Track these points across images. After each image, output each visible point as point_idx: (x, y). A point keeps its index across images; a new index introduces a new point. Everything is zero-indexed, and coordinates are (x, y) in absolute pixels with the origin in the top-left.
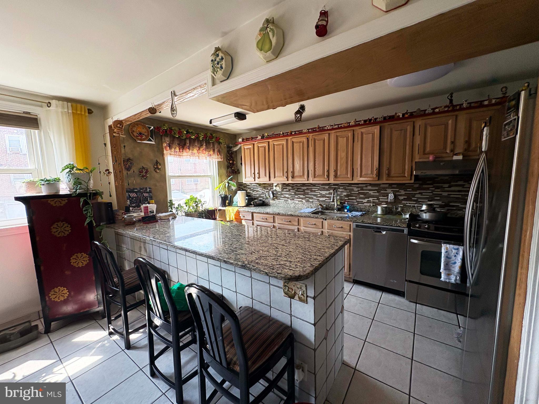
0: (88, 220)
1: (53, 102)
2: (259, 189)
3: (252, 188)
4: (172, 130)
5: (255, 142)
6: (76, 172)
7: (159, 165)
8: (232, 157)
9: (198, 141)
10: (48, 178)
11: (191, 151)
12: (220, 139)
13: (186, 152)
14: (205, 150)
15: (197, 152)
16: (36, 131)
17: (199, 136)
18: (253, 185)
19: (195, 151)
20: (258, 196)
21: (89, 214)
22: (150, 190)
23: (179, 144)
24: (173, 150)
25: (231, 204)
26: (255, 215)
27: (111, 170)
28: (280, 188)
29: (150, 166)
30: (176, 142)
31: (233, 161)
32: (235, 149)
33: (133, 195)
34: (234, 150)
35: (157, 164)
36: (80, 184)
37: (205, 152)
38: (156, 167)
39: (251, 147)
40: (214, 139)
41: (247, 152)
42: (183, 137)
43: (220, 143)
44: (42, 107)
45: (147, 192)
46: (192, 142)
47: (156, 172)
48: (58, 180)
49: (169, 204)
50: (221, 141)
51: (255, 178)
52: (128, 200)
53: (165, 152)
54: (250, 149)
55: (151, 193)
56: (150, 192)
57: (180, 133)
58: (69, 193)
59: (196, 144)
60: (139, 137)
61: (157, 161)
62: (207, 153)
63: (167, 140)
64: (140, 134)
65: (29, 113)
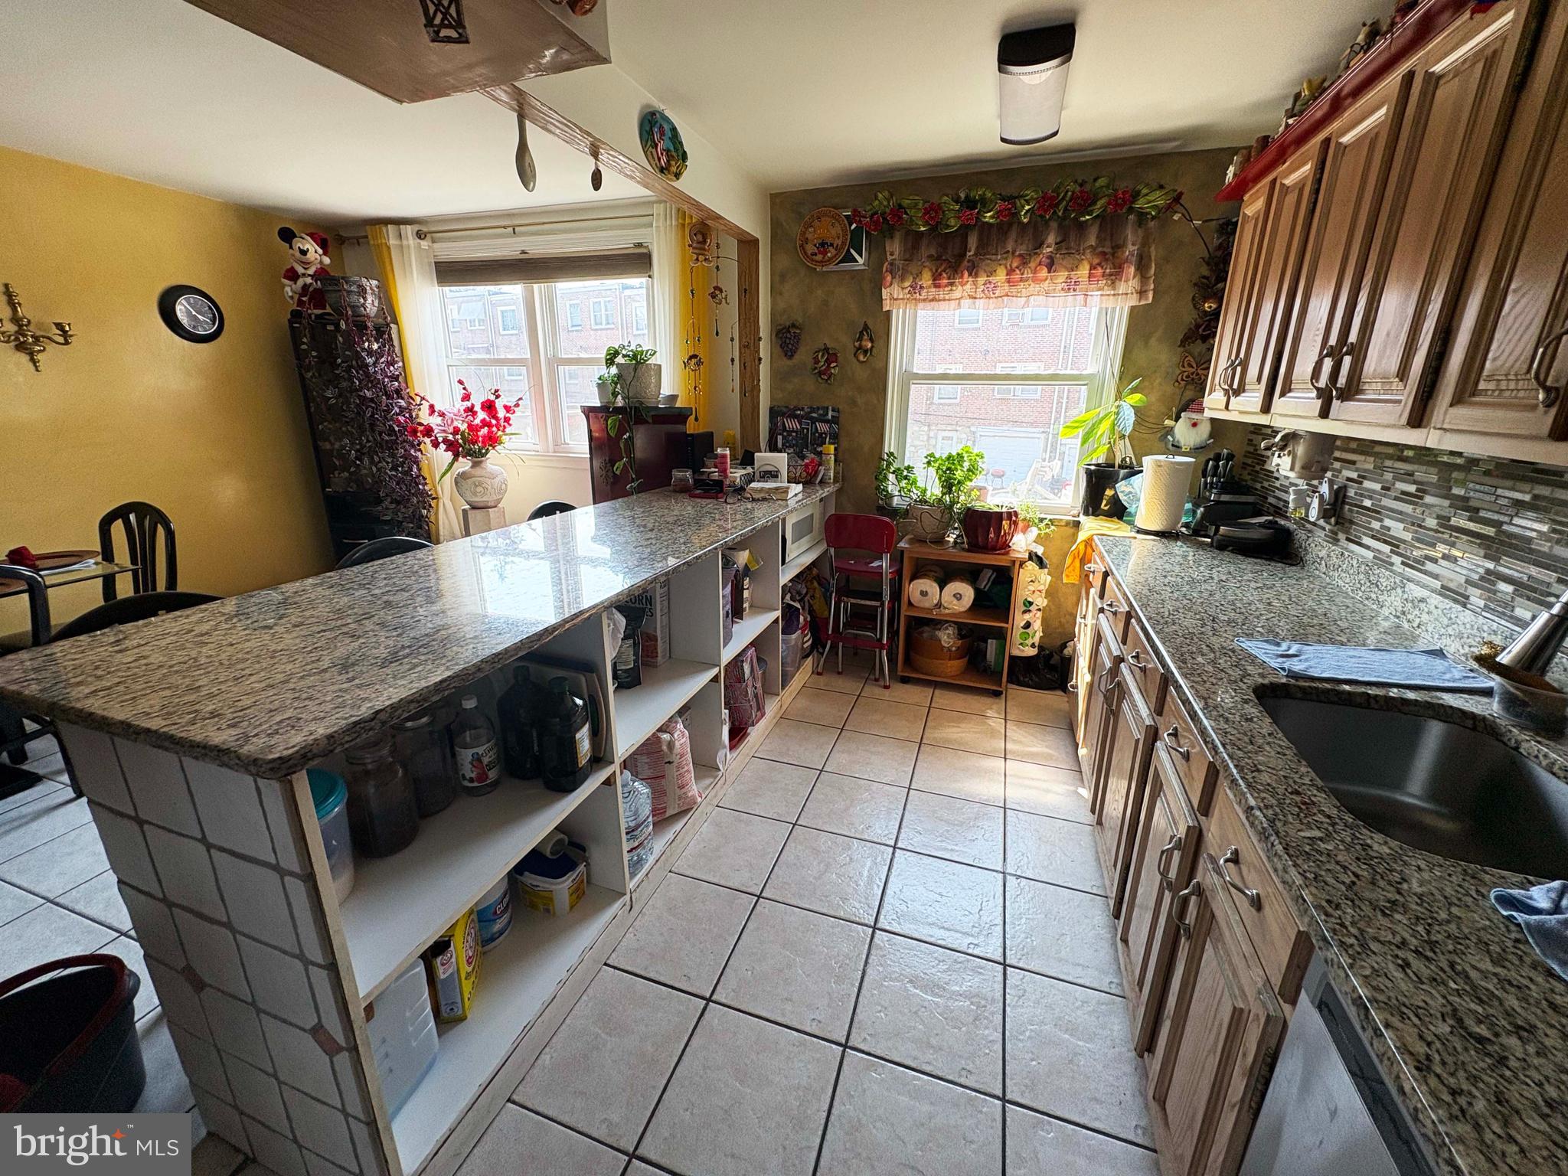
4: (901, 208)
5: (1284, 162)
7: (866, 337)
9: (1014, 232)
11: (982, 279)
12: (1138, 194)
13: (961, 284)
14: (1053, 267)
15: (1008, 277)
17: (1015, 206)
19: (1001, 275)
22: (835, 414)
23: (937, 259)
24: (911, 283)
29: (843, 341)
30: (927, 250)
33: (792, 424)
35: (863, 335)
37: (1050, 274)
38: (858, 344)
42: (948, 227)
43: (1141, 217)
45: (827, 421)
46: (993, 241)
47: (859, 360)
49: (883, 465)
50: (1144, 203)
53: (888, 293)
55: (836, 423)
56: (835, 420)
57: (933, 211)
59: (1010, 246)
60: (819, 257)
61: (866, 325)
62: (1062, 275)
63: (895, 248)
64: (823, 244)
65: (640, 245)
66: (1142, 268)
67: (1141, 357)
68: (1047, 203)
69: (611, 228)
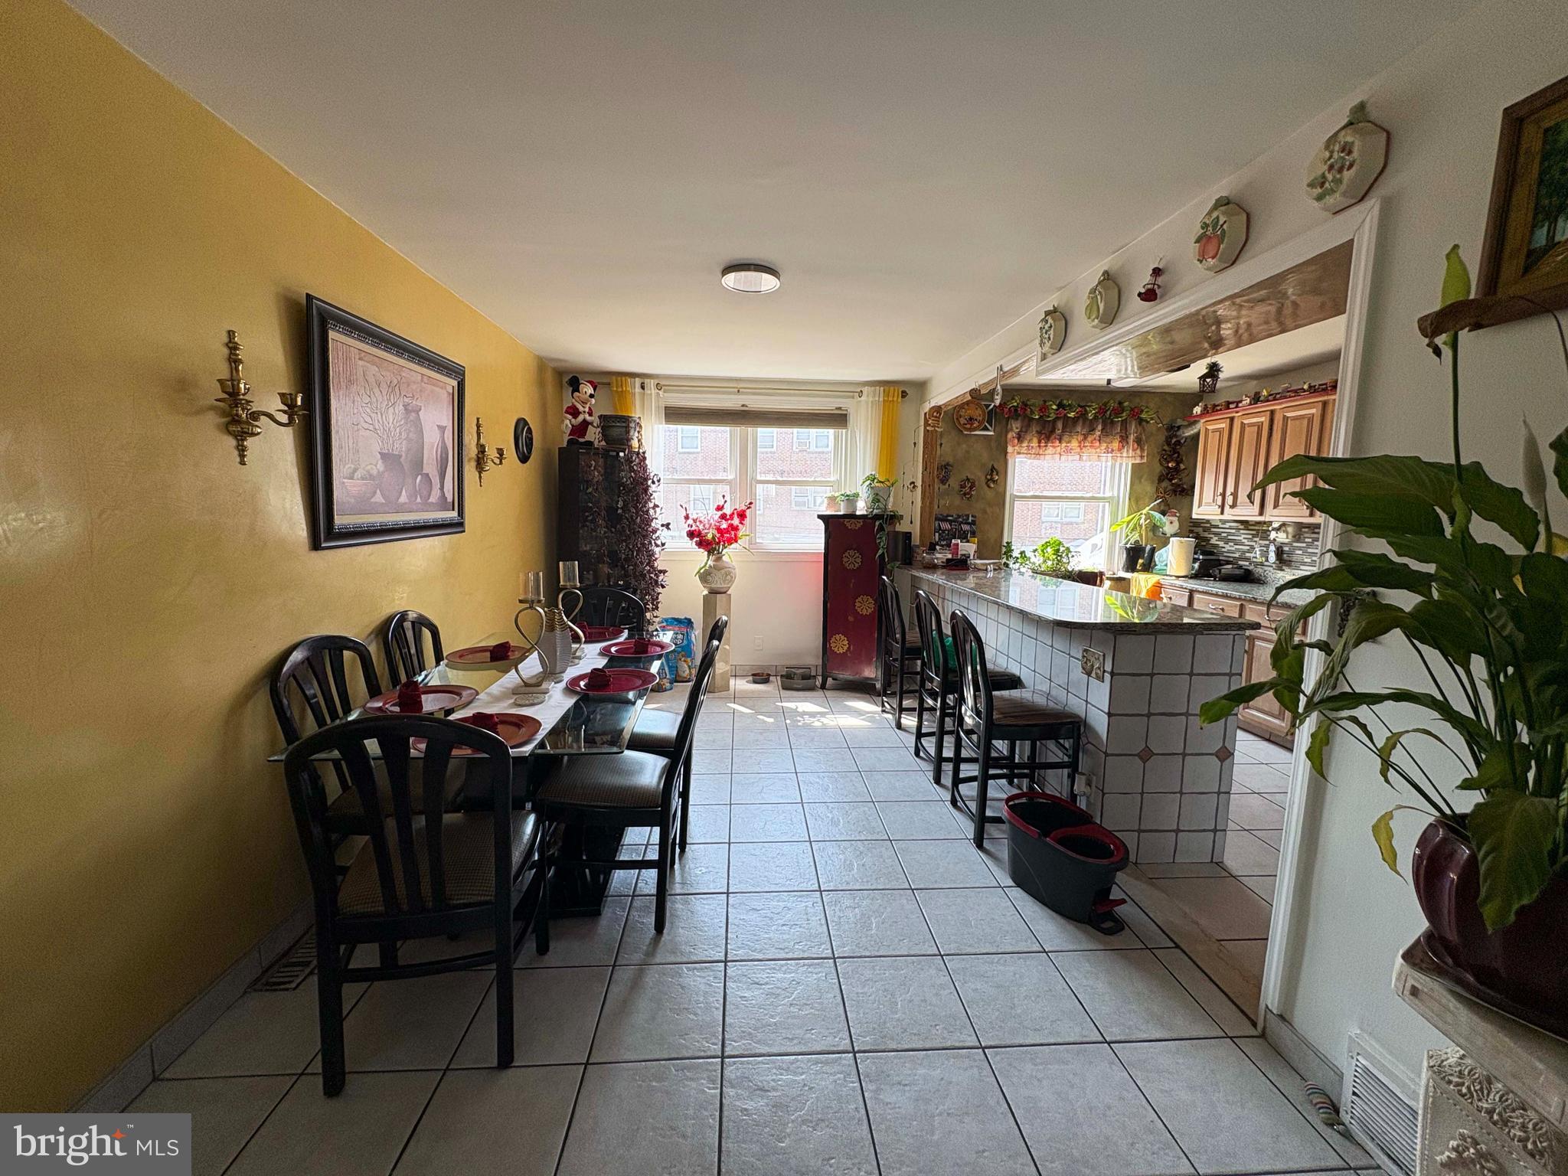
0: (880, 552)
1: (866, 390)
2: (1243, 536)
3: (1225, 535)
4: (1026, 405)
5: (1237, 412)
6: (877, 485)
7: (995, 473)
8: (1178, 453)
9: (1084, 423)
10: (848, 493)
11: (1064, 445)
12: (1142, 411)
13: (1053, 447)
14: (1099, 441)
15: (1077, 445)
16: (844, 431)
17: (1086, 410)
18: (1228, 525)
19: (1074, 444)
20: (1237, 555)
21: (882, 544)
22: (974, 519)
23: (1039, 433)
24: (1025, 444)
25: (1148, 567)
26: (1197, 596)
27: (919, 483)
28: (1290, 536)
29: (979, 476)
30: (1034, 428)
31: (1178, 464)
32: (1190, 432)
33: (946, 526)
34: (1187, 434)
35: (992, 471)
36: (879, 501)
37: (1098, 444)
38: (989, 477)
39: (1223, 425)
40: (1124, 414)
41: (1213, 440)
42: (1049, 417)
43: (1141, 421)
44: (853, 397)
45: (969, 523)
46: (1069, 425)
47: (989, 486)
48: (856, 495)
49: (1004, 549)
50: (1143, 416)
51: (1222, 507)
52: (937, 534)
53: (1010, 449)
54: (1220, 431)
55: (974, 525)
56: (973, 523)
57: (1044, 409)
58: (865, 513)
59: (1079, 429)
60: (968, 426)
61: (993, 467)
62: (1104, 445)
63: (1016, 426)
64: (971, 419)
65: (840, 408)
66: (1139, 441)
67: (1138, 488)
68: (1102, 411)
69: (818, 396)
